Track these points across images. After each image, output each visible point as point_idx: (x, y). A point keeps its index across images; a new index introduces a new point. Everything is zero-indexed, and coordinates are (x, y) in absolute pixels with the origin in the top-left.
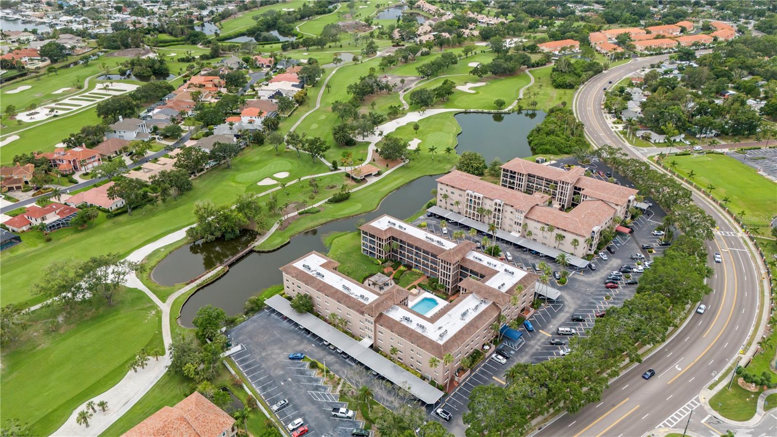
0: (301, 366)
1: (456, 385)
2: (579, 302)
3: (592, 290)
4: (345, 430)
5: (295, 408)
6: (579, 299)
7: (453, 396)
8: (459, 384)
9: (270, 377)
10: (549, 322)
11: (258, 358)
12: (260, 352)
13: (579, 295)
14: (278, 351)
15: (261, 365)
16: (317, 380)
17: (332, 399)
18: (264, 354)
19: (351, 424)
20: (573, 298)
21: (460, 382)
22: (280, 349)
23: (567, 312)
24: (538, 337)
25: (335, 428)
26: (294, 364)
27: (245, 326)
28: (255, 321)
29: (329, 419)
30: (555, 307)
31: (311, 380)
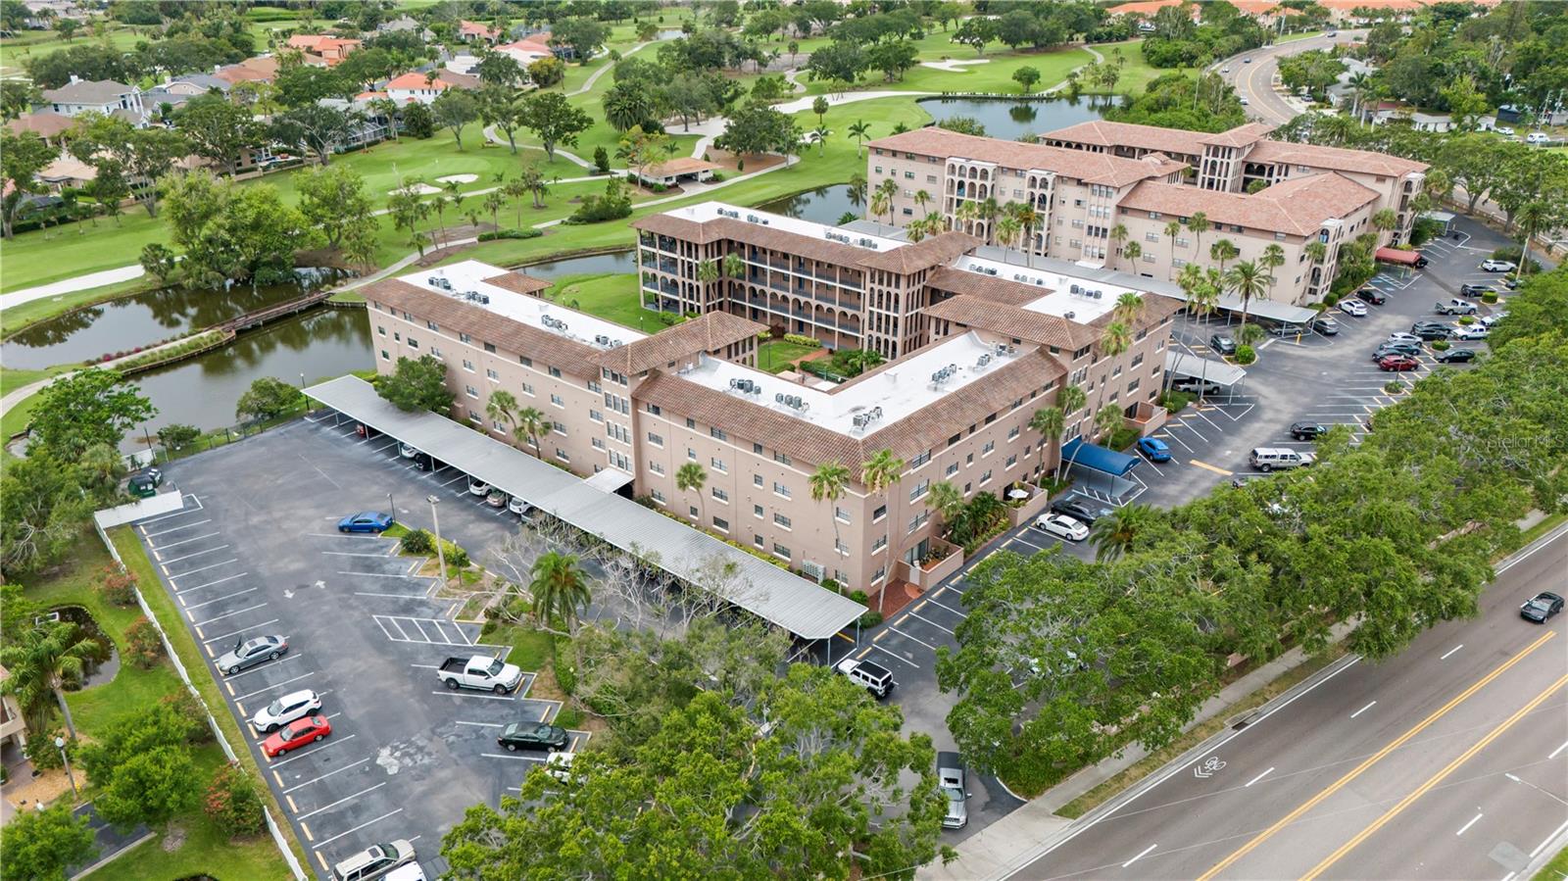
0: (374, 550)
1: (914, 596)
2: (1306, 400)
3: (1338, 374)
4: (476, 730)
5: (309, 662)
6: (1302, 393)
7: (902, 627)
8: (924, 593)
9: (252, 578)
10: (1217, 441)
11: (231, 528)
12: (247, 514)
13: (1300, 385)
14: (311, 512)
15: (233, 545)
16: (416, 586)
17: (454, 635)
18: (255, 520)
19: (506, 711)
20: (1281, 392)
21: (929, 586)
22: (318, 507)
23: (1271, 421)
24: (1190, 477)
25: (444, 722)
26: (350, 543)
27: (227, 455)
28: (263, 443)
29: (424, 696)
30: (1235, 411)
31: (395, 584)
